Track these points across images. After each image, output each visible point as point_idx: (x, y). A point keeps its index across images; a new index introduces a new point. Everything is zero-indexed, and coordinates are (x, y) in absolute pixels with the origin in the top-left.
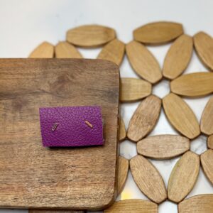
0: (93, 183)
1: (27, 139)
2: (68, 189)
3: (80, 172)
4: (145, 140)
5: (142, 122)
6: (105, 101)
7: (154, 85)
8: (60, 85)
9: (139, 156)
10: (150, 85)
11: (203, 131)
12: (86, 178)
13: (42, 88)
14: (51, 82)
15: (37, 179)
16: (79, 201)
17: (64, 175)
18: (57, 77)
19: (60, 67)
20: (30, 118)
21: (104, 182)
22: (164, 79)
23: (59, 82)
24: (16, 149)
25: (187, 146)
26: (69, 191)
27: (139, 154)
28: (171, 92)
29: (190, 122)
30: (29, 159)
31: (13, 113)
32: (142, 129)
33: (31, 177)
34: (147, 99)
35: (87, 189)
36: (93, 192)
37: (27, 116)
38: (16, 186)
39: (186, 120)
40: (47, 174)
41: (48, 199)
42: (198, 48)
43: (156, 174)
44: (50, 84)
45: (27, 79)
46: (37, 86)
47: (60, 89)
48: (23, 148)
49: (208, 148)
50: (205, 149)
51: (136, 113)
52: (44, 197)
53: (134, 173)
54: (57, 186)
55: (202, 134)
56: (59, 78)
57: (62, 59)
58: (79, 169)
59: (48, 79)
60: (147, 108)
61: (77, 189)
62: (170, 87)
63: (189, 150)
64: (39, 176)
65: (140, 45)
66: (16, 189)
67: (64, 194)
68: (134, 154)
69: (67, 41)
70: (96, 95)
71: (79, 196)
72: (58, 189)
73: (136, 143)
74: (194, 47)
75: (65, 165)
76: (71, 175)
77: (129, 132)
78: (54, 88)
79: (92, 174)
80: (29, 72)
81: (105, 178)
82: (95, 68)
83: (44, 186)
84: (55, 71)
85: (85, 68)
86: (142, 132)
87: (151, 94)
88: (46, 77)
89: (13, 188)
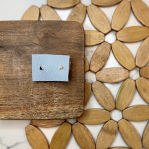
0: (71, 103)
1: (27, 76)
2: (55, 107)
3: (62, 96)
4: (101, 71)
5: (99, 60)
6: (76, 50)
7: (105, 35)
8: (46, 40)
9: (98, 82)
10: (103, 35)
11: (137, 65)
12: (66, 100)
13: (34, 42)
14: (39, 37)
15: (35, 102)
18: (44, 33)
19: (45, 27)
21: (77, 103)
22: (112, 30)
23: (45, 37)
24: (20, 83)
25: (127, 75)
26: (55, 109)
27: (97, 80)
28: (117, 39)
29: (129, 59)
30: (29, 89)
31: (16, 59)
32: (99, 65)
34: (102, 45)
35: (67, 107)
36: (71, 109)
37: (26, 61)
39: (127, 58)
40: (41, 99)
41: (43, 114)
42: (134, 9)
43: (108, 93)
44: (39, 39)
45: (24, 35)
46: (30, 40)
47: (46, 42)
48: (25, 82)
49: (141, 76)
50: (138, 76)
51: (95, 53)
52: (40, 113)
53: (95, 93)
54: (48, 106)
55: (136, 66)
57: (46, 21)
60: (102, 50)
61: (60, 107)
62: (116, 35)
63: (129, 78)
64: (36, 99)
65: (96, 7)
67: (53, 111)
68: (94, 80)
69: (48, 5)
70: (70, 46)
71: (62, 112)
72: (49, 108)
73: (96, 73)
74: (131, 8)
75: (52, 92)
76: (57, 99)
77: (91, 66)
78: (42, 41)
79: (69, 98)
80: (24, 30)
81: (77, 99)
82: (68, 27)
83: (40, 106)
84: (42, 30)
85: (61, 27)
86: (99, 66)
87: (104, 41)
88: (36, 34)
89: (21, 108)
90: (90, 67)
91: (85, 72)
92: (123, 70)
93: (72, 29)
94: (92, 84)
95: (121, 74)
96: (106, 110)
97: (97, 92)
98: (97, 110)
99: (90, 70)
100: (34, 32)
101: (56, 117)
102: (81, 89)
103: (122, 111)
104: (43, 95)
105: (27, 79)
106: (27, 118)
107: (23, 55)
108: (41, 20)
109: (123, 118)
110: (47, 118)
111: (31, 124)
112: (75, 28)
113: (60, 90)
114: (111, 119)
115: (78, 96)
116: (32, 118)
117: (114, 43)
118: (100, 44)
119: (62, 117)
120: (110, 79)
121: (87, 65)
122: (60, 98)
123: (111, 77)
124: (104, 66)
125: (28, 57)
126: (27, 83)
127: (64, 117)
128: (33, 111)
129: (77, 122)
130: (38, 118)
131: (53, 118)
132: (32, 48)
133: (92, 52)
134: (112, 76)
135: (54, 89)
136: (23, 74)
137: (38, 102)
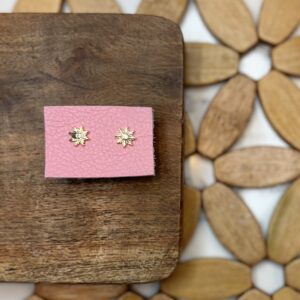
0: (143, 240)
1: (26, 164)
2: (101, 252)
3: (119, 222)
4: (229, 155)
5: (223, 125)
6: (159, 94)
7: (242, 54)
8: (77, 65)
9: (219, 185)
10: (236, 56)
12: (131, 233)
13: (47, 70)
14: (60, 58)
15: (46, 235)
16: (120, 272)
17: (93, 228)
18: (72, 49)
19: (76, 30)
20: (28, 126)
21: (161, 239)
22: (261, 42)
23: (75, 59)
24: (6, 183)
26: (101, 255)
27: (218, 181)
28: (273, 68)
30: (31, 200)
32: (222, 138)
33: (36, 231)
34: (231, 82)
35: (133, 253)
36: (144, 257)
37: (23, 123)
38: (11, 248)
40: (63, 227)
41: (67, 270)
44: (60, 63)
45: (19, 53)
46: (36, 67)
47: (79, 72)
48: (19, 180)
51: (212, 106)
52: (60, 266)
53: (210, 214)
54: (80, 246)
56: (74, 51)
57: (80, 15)
58: (117, 217)
59: (55, 54)
60: (231, 98)
61: (115, 252)
62: (270, 56)
64: (50, 229)
66: (11, 253)
67: (94, 260)
68: (209, 179)
70: (143, 84)
71: (118, 264)
72: (84, 252)
73: (212, 160)
75: (94, 211)
76: (105, 228)
77: (201, 141)
78: (67, 70)
79: (140, 226)
80: (20, 40)
81: (162, 232)
82: (138, 32)
83: (59, 247)
84: (67, 37)
85: (121, 32)
86: (224, 141)
87: (238, 74)
88: (52, 49)
89: (7, 251)
90: (197, 141)
91: (184, 157)
92: (289, 153)
93: (151, 38)
94: (201, 191)
95: (282, 164)
96: (240, 261)
97: (215, 213)
98: (215, 262)
99: (197, 152)
100: (48, 44)
101: (103, 278)
102: (172, 204)
103: (284, 265)
104: (70, 216)
105: (27, 171)
106: (25, 279)
107: (16, 108)
108: (67, 10)
109: (286, 285)
110: (78, 280)
111: (36, 293)
112: (159, 36)
113: (114, 205)
114: (253, 287)
115: (164, 222)
116: (37, 280)
117: (264, 77)
118: (226, 80)
119: (117, 278)
120: (251, 177)
121: (191, 137)
122: (115, 227)
123: (254, 173)
124: (236, 141)
125: (29, 111)
126: (26, 184)
127: (125, 278)
128: (41, 261)
129: (160, 291)
130: (54, 279)
131: (96, 279)
132: (41, 88)
133: (204, 101)
134: (259, 170)
135: (100, 202)
136: (16, 159)
137: (56, 235)
